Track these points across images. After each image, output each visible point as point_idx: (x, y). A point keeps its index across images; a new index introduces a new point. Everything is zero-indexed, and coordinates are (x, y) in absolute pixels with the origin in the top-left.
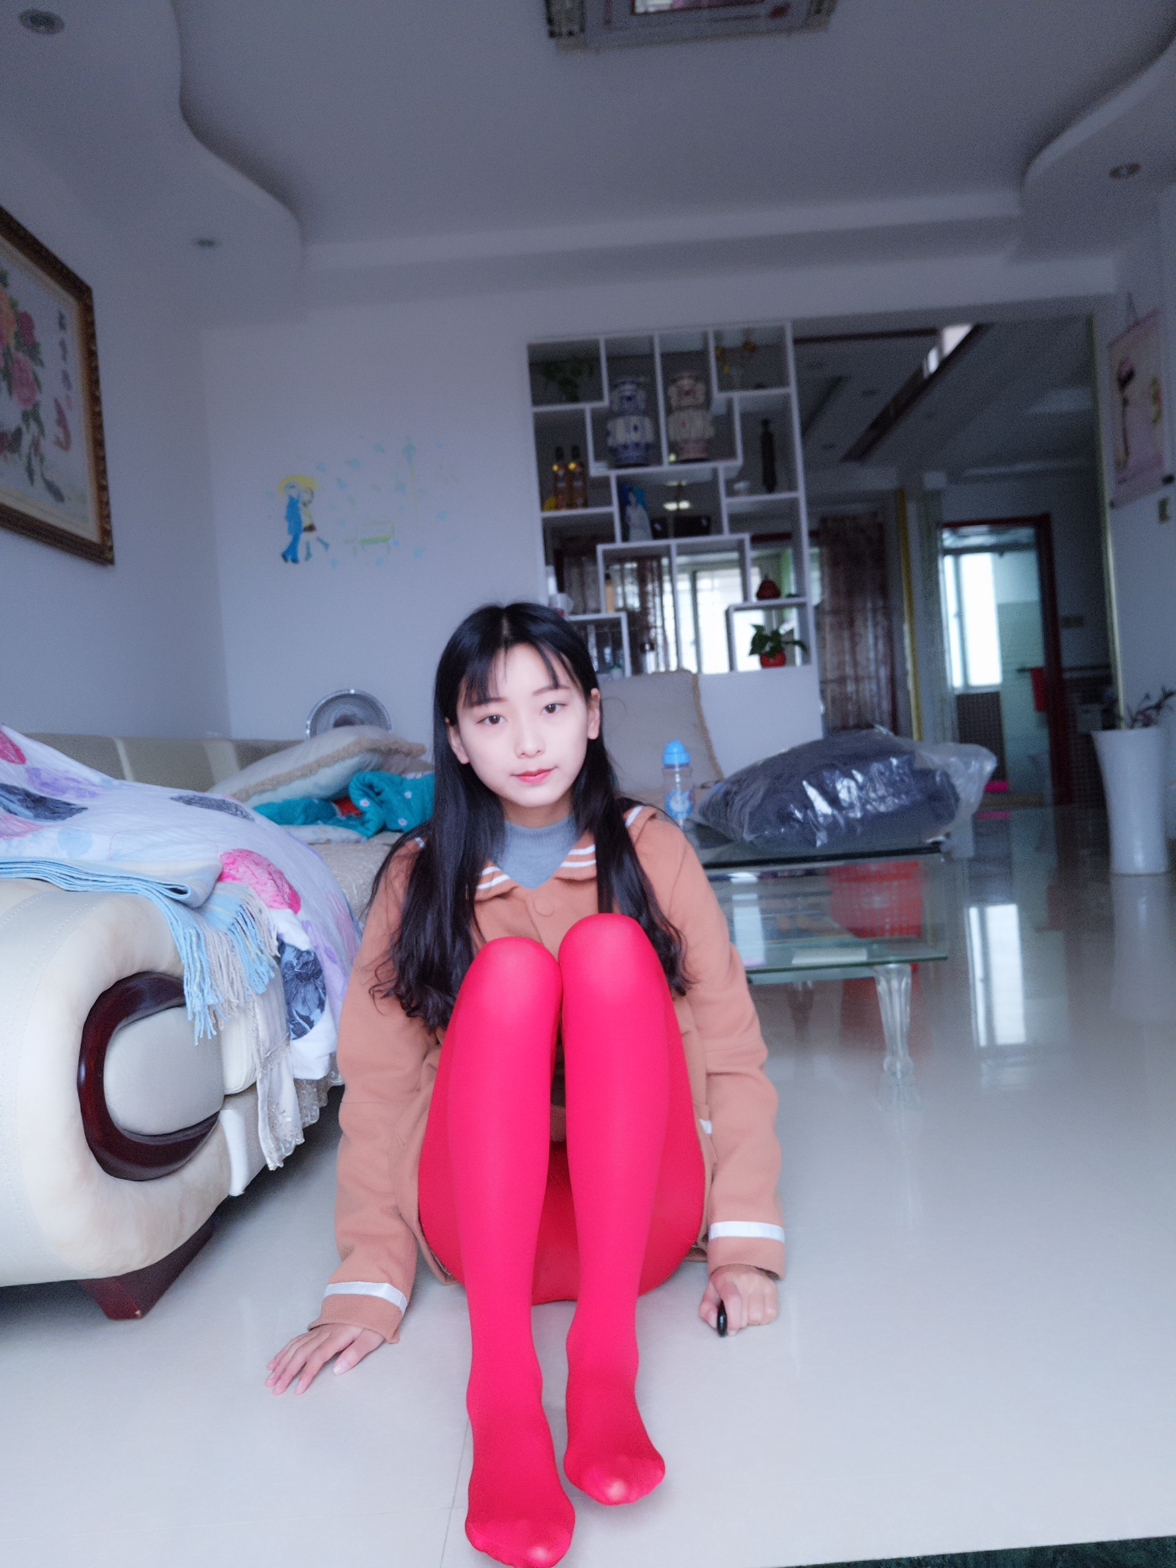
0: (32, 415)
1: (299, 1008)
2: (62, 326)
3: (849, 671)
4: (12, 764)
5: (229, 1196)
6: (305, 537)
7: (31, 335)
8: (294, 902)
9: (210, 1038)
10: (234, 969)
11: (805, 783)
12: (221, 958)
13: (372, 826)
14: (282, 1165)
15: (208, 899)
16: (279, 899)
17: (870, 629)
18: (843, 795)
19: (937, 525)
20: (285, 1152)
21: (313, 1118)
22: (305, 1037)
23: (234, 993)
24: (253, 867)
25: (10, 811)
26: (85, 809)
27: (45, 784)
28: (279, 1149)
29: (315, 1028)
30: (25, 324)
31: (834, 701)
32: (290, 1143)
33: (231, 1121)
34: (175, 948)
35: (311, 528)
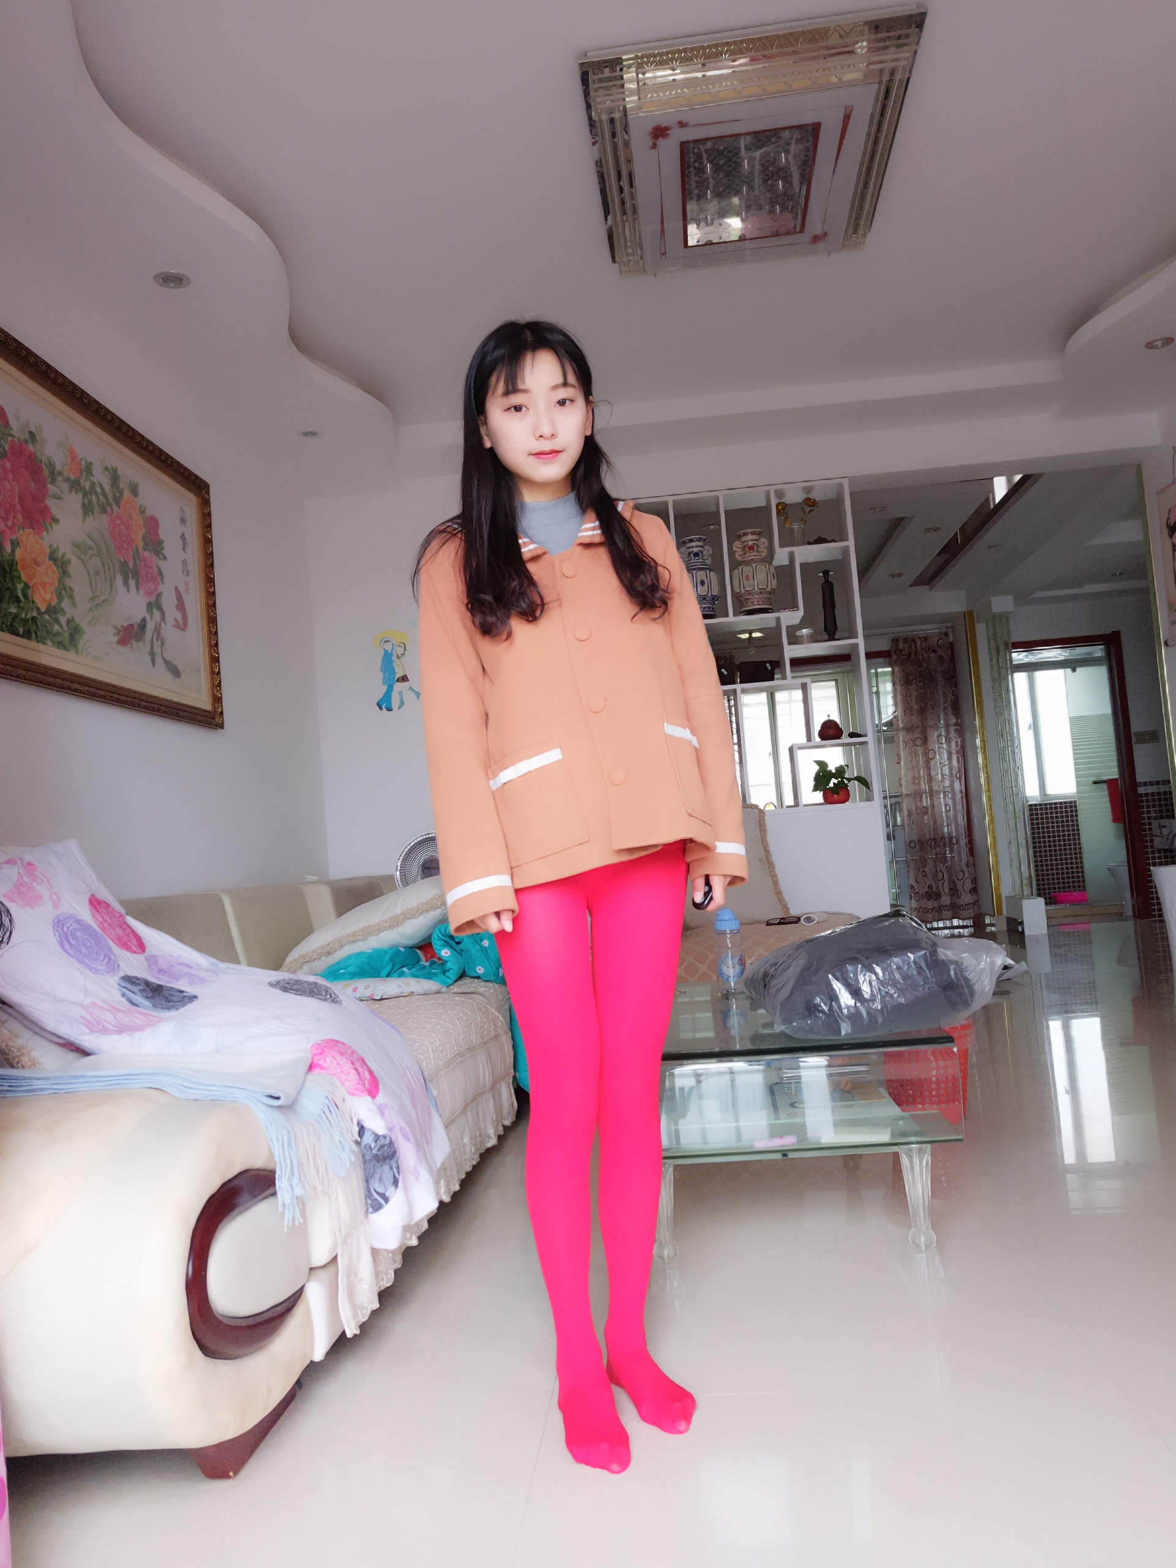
0: (155, 605)
1: (376, 1185)
2: (183, 521)
3: (924, 786)
4: (135, 955)
5: (312, 1361)
6: (398, 686)
7: (157, 534)
8: (373, 1088)
9: (297, 1223)
10: (320, 1157)
11: (830, 976)
12: (308, 1150)
13: (452, 975)
14: (358, 1332)
15: (299, 1092)
16: (360, 1087)
17: (945, 746)
18: (866, 989)
19: (1006, 644)
20: (363, 1318)
21: (388, 1280)
22: (381, 1212)
23: (319, 1179)
24: (338, 1057)
25: (132, 1003)
26: (196, 997)
27: (161, 971)
28: (355, 1316)
29: (389, 1204)
30: (152, 524)
31: (910, 814)
32: (367, 1309)
33: (315, 1294)
34: (269, 1147)
35: (404, 679)
